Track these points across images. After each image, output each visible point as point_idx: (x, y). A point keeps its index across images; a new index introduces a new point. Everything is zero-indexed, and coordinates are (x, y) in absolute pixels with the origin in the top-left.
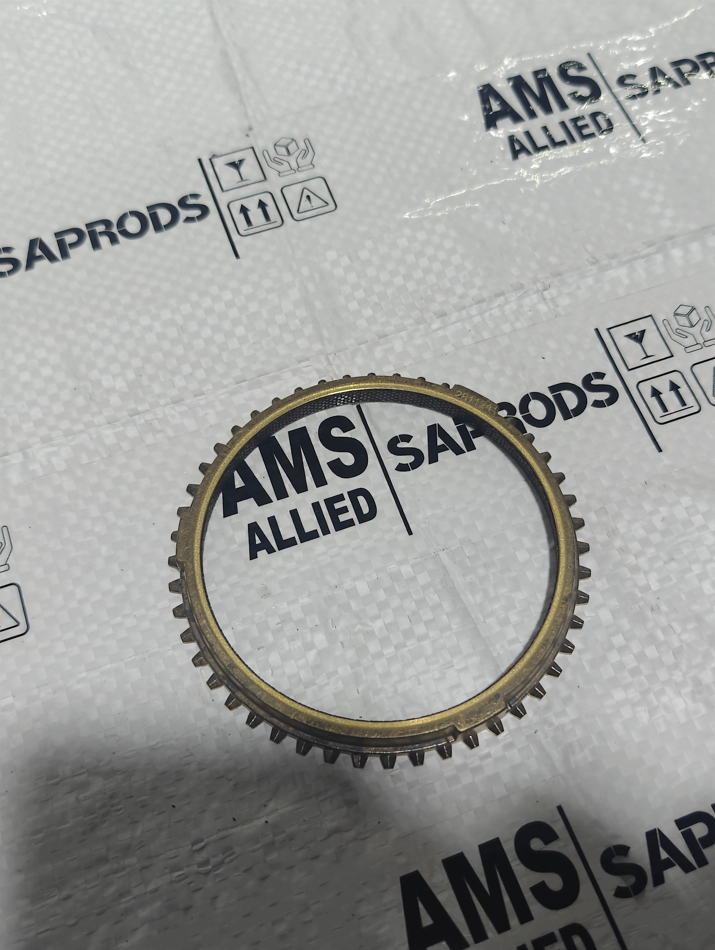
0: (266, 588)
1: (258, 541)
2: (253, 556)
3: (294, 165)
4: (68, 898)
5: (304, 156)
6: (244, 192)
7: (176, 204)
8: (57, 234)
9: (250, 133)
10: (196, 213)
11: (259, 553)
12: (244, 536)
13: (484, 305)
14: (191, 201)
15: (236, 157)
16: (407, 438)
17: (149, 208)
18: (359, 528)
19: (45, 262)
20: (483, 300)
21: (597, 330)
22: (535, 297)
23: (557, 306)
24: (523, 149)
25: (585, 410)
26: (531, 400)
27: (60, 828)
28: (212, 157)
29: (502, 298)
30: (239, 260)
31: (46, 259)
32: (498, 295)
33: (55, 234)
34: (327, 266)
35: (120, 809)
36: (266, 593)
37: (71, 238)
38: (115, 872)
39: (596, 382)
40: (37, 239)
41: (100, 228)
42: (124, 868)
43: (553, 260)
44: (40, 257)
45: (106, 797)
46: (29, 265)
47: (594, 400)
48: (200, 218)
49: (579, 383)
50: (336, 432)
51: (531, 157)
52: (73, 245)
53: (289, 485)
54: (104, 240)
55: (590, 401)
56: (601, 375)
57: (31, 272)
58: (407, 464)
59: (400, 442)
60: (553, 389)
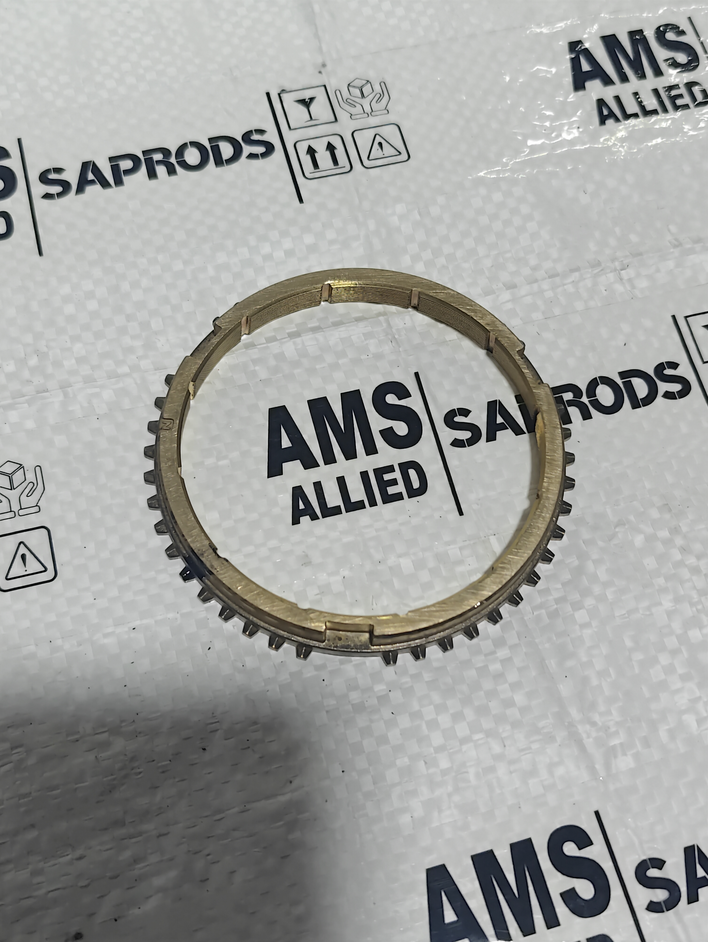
0: (307, 556)
1: (302, 506)
2: (296, 521)
3: (367, 109)
4: (80, 858)
5: (379, 100)
6: (312, 132)
7: (240, 139)
8: (111, 159)
9: (323, 70)
10: (261, 150)
11: (302, 519)
12: (287, 499)
13: (557, 280)
14: (256, 137)
15: (307, 95)
16: (465, 412)
17: (210, 140)
18: (407, 503)
19: (97, 187)
20: (557, 275)
21: (674, 317)
22: (611, 276)
23: (633, 287)
24: (612, 114)
25: (655, 401)
26: (599, 385)
27: (77, 786)
28: (281, 92)
29: (577, 274)
30: (302, 204)
31: (98, 184)
32: (572, 271)
33: (109, 158)
34: (395, 220)
35: (140, 773)
36: (306, 561)
37: (126, 165)
38: (131, 837)
39: (668, 372)
40: (91, 161)
41: (158, 157)
42: (140, 834)
43: (634, 238)
44: (92, 182)
45: (126, 759)
46: (80, 190)
47: (665, 391)
48: (264, 155)
49: (651, 373)
50: (391, 399)
51: (619, 124)
52: (128, 172)
53: (338, 451)
54: (161, 170)
55: (661, 392)
56: (674, 365)
57: (81, 196)
58: (463, 440)
59: (457, 416)
60: (623, 375)
